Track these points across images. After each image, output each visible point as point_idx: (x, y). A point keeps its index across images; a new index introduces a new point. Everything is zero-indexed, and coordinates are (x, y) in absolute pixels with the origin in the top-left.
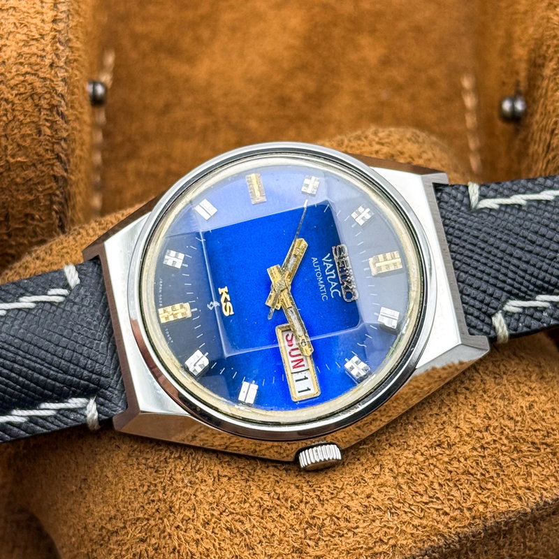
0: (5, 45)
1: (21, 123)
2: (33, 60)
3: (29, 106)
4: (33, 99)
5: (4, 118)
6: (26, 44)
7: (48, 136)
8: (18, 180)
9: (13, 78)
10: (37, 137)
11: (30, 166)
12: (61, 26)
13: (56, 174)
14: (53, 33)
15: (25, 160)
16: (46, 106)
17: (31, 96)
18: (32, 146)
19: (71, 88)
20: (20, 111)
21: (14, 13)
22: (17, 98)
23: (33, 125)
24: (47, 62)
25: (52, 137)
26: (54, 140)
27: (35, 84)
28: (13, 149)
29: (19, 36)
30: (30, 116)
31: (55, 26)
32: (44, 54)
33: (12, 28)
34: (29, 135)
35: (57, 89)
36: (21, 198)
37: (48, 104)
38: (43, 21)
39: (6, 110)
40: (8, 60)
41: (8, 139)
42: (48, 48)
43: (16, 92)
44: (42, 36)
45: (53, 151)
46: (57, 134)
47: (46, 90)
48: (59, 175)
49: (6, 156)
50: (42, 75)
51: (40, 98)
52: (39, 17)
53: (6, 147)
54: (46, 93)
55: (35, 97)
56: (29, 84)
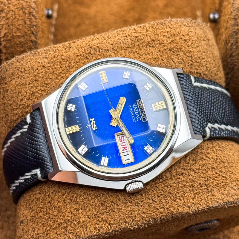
1: (18, 20)
3: (21, 12)
4: (22, 10)
5: (12, 18)
7: (29, 25)
8: (17, 42)
9: (14, 2)
10: (24, 25)
11: (22, 37)
13: (32, 40)
15: (20, 34)
16: (28, 13)
17: (22, 9)
18: (23, 29)
19: (37, 6)
20: (17, 15)
22: (17, 9)
23: (23, 20)
25: (30, 25)
26: (31, 26)
27: (23, 4)
28: (15, 30)
30: (22, 17)
34: (21, 24)
35: (32, 6)
36: (19, 50)
39: (12, 15)
41: (13, 26)
43: (16, 7)
45: (31, 30)
46: (32, 24)
47: (28, 6)
48: (33, 40)
49: (13, 33)
51: (25, 9)
53: (12, 29)
54: (28, 7)
55: (24, 9)
56: (21, 4)
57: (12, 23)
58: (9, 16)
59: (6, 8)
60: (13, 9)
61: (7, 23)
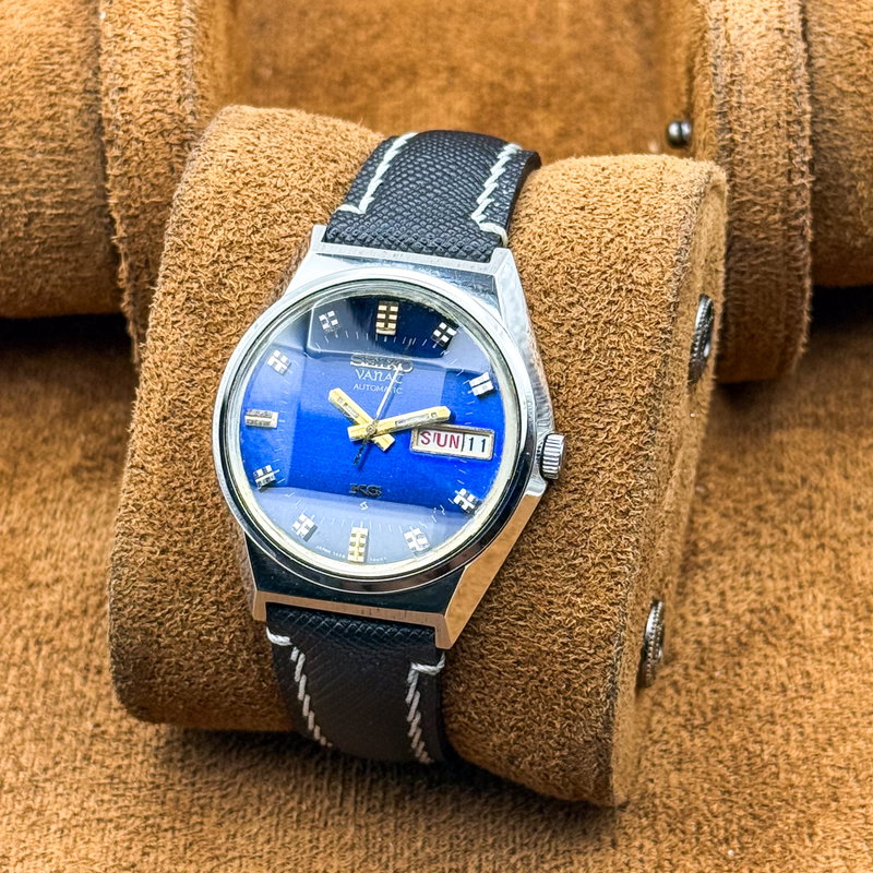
0: (131, 85)
1: (154, 161)
2: (160, 96)
3: (159, 143)
4: (163, 136)
5: (136, 158)
6: (152, 82)
8: (155, 221)
9: (141, 117)
10: (170, 175)
11: (166, 206)
12: (185, 61)
14: (179, 69)
15: (160, 200)
16: (176, 142)
17: (161, 133)
18: (166, 185)
20: (151, 149)
21: (138, 53)
22: (147, 136)
23: (166, 162)
24: (174, 97)
27: (164, 121)
28: (147, 189)
29: (144, 75)
30: (162, 153)
31: (180, 62)
32: (170, 90)
33: (136, 67)
34: (162, 174)
37: (178, 139)
38: (167, 58)
39: (137, 149)
40: (135, 98)
41: (141, 180)
42: (175, 84)
43: (146, 131)
44: (167, 72)
47: (175, 125)
49: (141, 197)
50: (170, 111)
51: (170, 134)
52: (163, 54)
53: (140, 187)
54: (176, 128)
55: (166, 134)
56: (159, 121)
57: (137, 171)
58: (128, 154)
59: (121, 133)
60: (136, 135)
61: (126, 173)
